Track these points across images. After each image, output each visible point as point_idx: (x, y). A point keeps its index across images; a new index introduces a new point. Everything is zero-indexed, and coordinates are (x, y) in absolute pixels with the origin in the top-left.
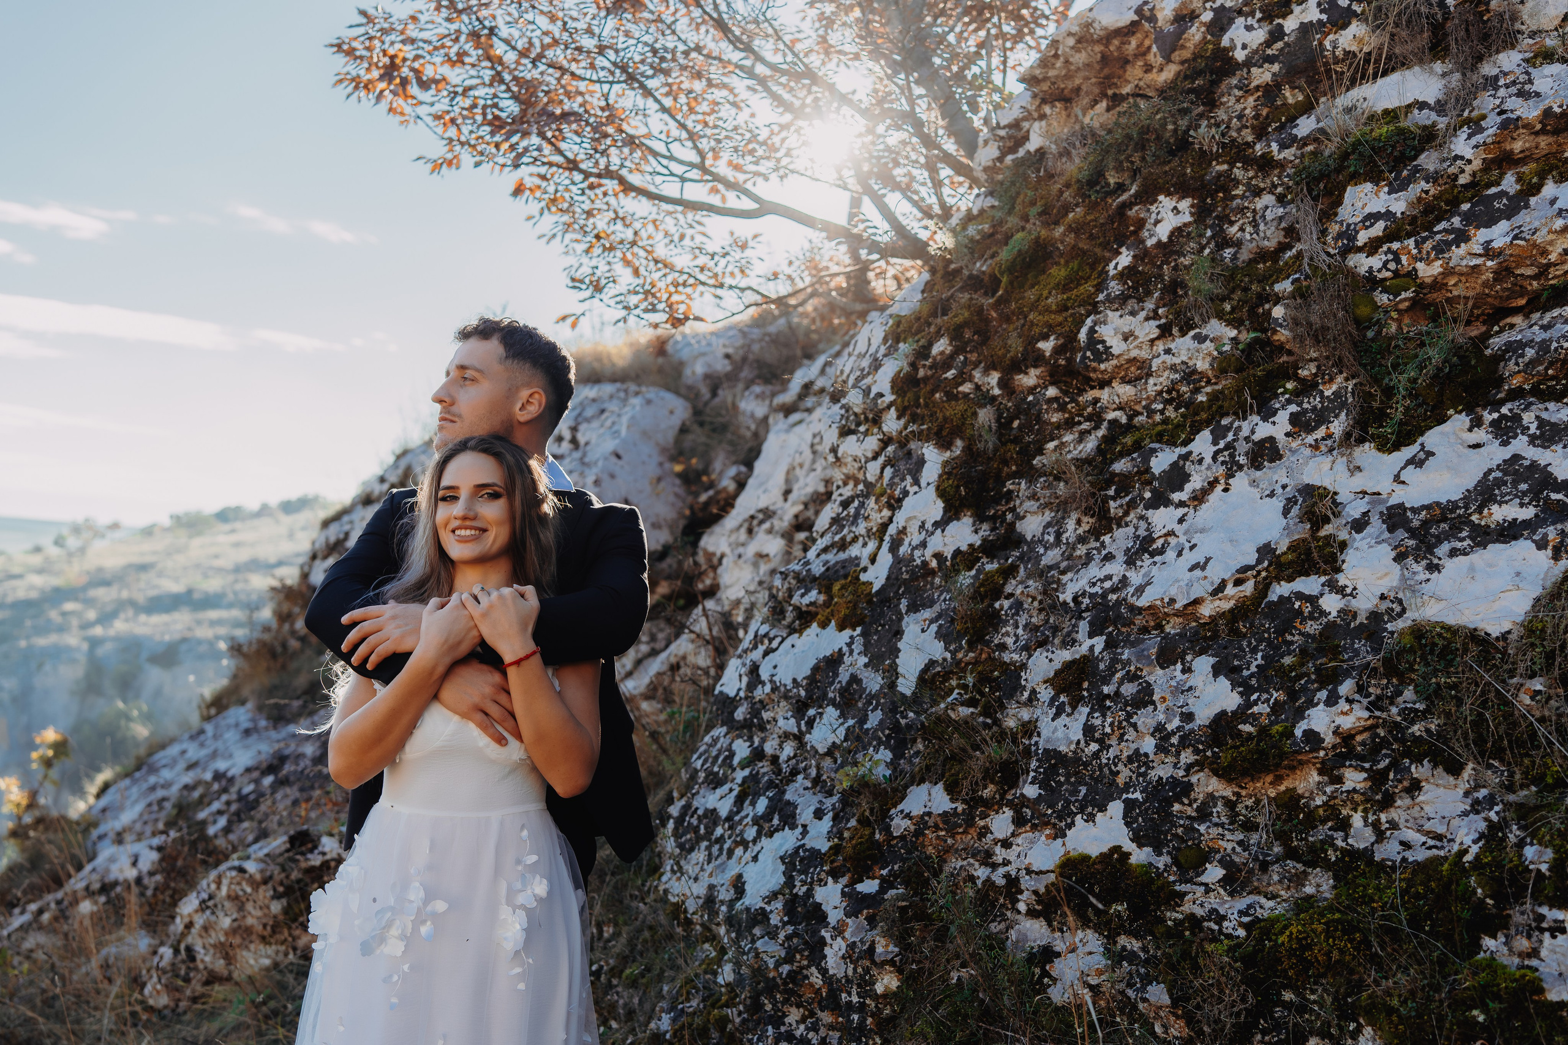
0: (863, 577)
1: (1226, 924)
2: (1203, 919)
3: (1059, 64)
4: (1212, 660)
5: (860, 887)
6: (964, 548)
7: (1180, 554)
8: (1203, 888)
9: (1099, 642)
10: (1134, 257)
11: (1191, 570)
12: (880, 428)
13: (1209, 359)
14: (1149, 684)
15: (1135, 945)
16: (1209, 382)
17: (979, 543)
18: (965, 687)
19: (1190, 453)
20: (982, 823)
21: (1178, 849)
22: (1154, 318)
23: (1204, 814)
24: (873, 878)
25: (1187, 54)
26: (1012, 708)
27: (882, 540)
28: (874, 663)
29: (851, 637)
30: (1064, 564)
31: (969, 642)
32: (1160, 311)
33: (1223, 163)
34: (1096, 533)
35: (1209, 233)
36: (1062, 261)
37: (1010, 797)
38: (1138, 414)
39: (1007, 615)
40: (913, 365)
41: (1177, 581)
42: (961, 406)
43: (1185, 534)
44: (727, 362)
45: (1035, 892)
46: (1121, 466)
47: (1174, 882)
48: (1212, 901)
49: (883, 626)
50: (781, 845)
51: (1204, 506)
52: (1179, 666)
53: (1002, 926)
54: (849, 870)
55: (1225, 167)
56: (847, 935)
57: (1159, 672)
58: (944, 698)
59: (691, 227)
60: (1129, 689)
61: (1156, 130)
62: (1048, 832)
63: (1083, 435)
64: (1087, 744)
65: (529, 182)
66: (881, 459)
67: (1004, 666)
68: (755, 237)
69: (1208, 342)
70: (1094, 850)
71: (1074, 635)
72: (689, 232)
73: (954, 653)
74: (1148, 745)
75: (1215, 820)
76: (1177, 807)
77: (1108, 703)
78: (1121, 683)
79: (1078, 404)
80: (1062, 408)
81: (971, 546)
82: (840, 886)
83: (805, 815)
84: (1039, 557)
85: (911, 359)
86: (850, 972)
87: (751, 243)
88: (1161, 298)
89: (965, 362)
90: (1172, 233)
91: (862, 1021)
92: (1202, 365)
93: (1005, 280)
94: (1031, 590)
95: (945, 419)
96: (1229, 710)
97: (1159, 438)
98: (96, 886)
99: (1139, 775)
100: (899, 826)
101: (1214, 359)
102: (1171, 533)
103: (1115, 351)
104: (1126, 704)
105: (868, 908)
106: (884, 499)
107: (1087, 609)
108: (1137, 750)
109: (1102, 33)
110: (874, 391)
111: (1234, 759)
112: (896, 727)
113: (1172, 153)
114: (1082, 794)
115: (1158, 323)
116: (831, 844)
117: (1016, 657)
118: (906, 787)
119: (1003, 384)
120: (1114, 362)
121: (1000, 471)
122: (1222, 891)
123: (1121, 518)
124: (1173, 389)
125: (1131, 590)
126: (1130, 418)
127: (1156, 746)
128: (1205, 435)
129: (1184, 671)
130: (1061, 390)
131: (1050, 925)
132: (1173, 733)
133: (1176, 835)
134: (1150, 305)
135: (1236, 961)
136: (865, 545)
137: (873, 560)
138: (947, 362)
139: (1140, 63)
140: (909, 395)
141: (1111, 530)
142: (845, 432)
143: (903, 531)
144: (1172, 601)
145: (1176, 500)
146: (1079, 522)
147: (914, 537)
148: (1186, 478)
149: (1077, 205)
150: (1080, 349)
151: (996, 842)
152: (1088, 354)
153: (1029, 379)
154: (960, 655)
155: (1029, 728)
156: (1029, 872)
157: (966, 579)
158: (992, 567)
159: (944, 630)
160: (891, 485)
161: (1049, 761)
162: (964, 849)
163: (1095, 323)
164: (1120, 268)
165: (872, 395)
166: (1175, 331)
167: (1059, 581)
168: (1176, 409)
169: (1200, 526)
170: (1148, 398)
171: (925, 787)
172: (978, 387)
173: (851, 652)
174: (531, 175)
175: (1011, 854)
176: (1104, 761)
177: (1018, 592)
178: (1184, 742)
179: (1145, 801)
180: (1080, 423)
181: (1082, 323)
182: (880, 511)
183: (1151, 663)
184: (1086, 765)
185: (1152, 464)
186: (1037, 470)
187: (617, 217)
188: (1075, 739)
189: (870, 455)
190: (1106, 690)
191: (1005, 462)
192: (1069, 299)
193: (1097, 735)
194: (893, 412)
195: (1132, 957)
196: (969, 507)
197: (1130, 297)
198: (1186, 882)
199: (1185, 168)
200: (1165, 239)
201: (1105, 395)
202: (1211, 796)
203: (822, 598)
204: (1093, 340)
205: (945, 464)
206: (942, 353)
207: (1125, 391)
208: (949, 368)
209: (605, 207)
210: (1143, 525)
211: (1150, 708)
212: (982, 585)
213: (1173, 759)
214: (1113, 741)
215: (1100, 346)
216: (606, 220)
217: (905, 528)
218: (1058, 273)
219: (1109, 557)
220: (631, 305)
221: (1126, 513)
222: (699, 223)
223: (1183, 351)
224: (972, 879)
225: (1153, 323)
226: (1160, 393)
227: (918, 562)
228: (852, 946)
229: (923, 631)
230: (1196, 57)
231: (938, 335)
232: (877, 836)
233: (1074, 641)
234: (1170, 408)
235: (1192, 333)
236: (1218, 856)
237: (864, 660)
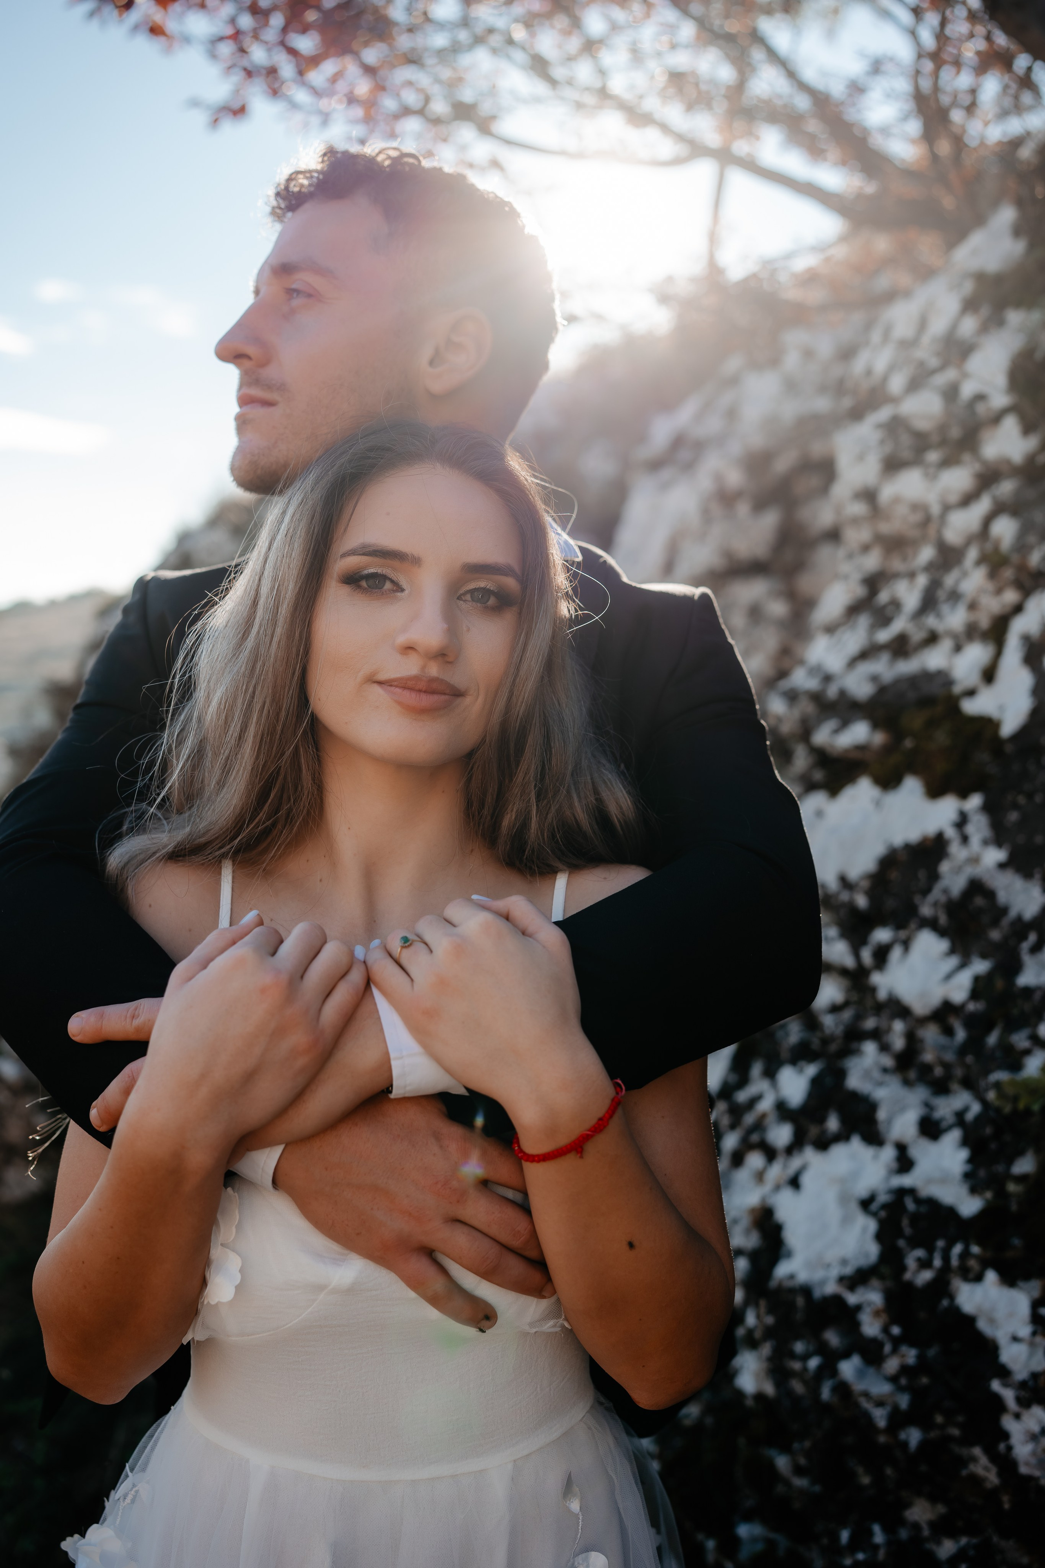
0: (971, 707)
12: (978, 453)
27: (1002, 644)
28: (1020, 862)
29: (962, 812)
50: (854, 1174)
66: (983, 505)
82: (1021, 1297)
83: (899, 1124)
110: (969, 389)
116: (980, 1201)
136: (959, 650)
137: (989, 675)
142: (894, 464)
160: (1022, 547)
165: (963, 398)
173: (965, 839)
189: (953, 498)
194: (1011, 425)
203: (879, 738)
237: (994, 856)
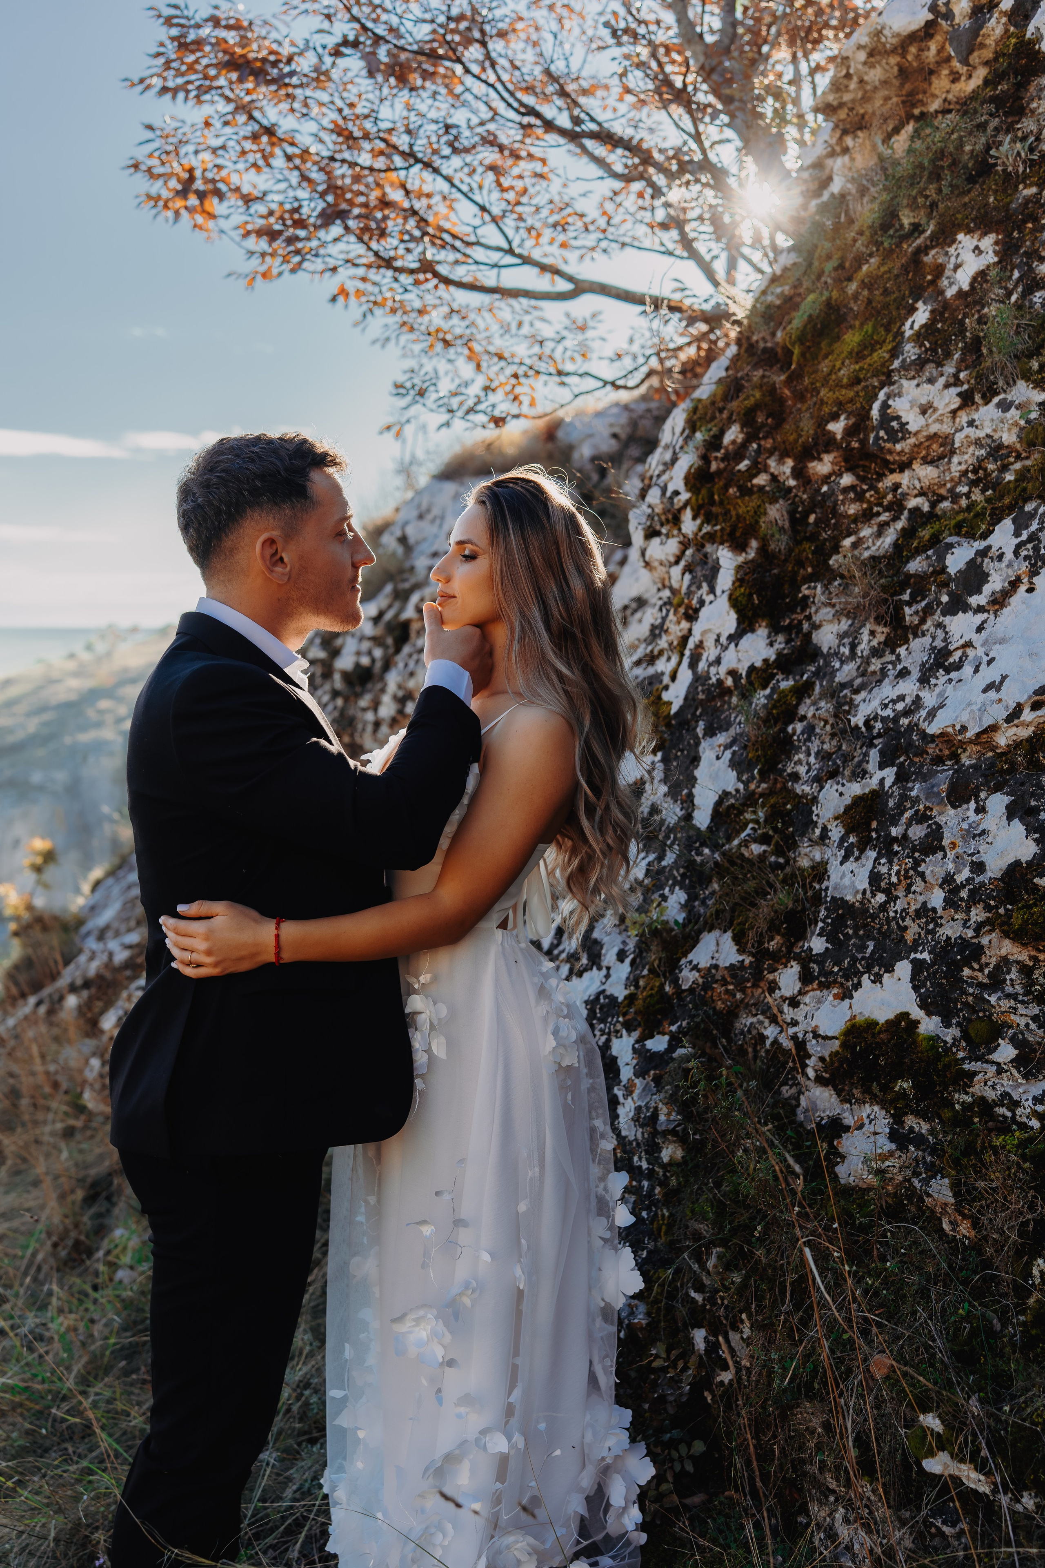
0: (665, 696)
1: (1019, 1111)
2: (995, 1104)
3: (853, 85)
4: (1007, 799)
5: (650, 1044)
6: (758, 664)
7: (977, 670)
8: (994, 1068)
9: (889, 773)
10: (932, 312)
11: (985, 691)
12: (680, 529)
13: (1015, 430)
14: (939, 827)
15: (924, 1127)
16: (1018, 457)
17: (773, 658)
18: (757, 822)
19: (989, 547)
20: (771, 977)
21: (969, 1021)
22: (955, 385)
23: (996, 982)
24: (664, 1034)
25: (988, 54)
26: (804, 847)
27: (682, 655)
28: (673, 793)
29: (653, 763)
30: (858, 681)
31: (760, 772)
32: (962, 375)
33: (1031, 185)
34: (890, 645)
35: (1016, 274)
36: (857, 323)
37: (798, 950)
38: (942, 498)
39: (799, 740)
40: (705, 458)
41: (970, 704)
42: (754, 502)
43: (983, 645)
44: (613, 442)
45: (822, 1059)
46: (916, 566)
47: (963, 1059)
48: (1005, 1084)
49: (682, 751)
50: (587, 988)
51: (1005, 611)
52: (972, 805)
53: (794, 1090)
54: (639, 1025)
55: (1034, 190)
56: (635, 1095)
57: (951, 812)
58: (738, 833)
59: (527, 312)
60: (917, 832)
61: (951, 154)
62: (835, 991)
63: (882, 527)
64: (874, 895)
65: (351, 286)
66: (683, 563)
67: (798, 798)
68: (594, 316)
69: (1013, 409)
70: (883, 1015)
71: (865, 765)
72: (527, 319)
73: (746, 784)
74: (937, 899)
75: (1009, 989)
76: (966, 972)
77: (896, 848)
78: (909, 825)
79: (877, 491)
80: (860, 497)
81: (765, 661)
82: (632, 1040)
83: (609, 956)
84: (834, 672)
85: (702, 451)
86: (639, 1136)
87: (591, 323)
88: (962, 360)
89: (758, 452)
90: (974, 279)
91: (652, 1188)
92: (1009, 438)
93: (796, 351)
94: (822, 713)
95: (738, 516)
96: (1023, 860)
97: (957, 530)
98: (79, 982)
99: (928, 932)
100: (688, 979)
101: (1022, 429)
102: (968, 644)
103: (912, 427)
104: (914, 850)
105: (655, 1068)
106: (682, 610)
107: (879, 735)
108: (925, 904)
109: (894, 41)
110: (671, 489)
111: (1025, 922)
112: (690, 865)
113: (971, 180)
114: (869, 950)
115: (959, 389)
116: (627, 992)
117: (807, 789)
118: (699, 932)
119: (799, 472)
120: (912, 441)
121: (795, 573)
122: (1015, 1073)
123: (918, 626)
124: (980, 467)
125: (923, 713)
126: (933, 505)
127: (945, 900)
128: (1007, 524)
129: (978, 811)
130: (858, 477)
131: (839, 1095)
132: (963, 886)
133: (966, 1004)
134: (949, 369)
135: (1025, 1161)
136: (669, 659)
137: (673, 677)
138: (739, 452)
139: (945, 72)
140: (704, 492)
141: (906, 641)
142: (651, 533)
143: (700, 645)
144: (964, 729)
145: (974, 605)
146: (872, 633)
147: (711, 652)
148: (984, 578)
149: (871, 255)
150: (873, 428)
151: (784, 999)
152: (882, 433)
153: (823, 466)
154: (752, 786)
155: (820, 871)
156: (816, 1036)
157: (761, 698)
158: (786, 684)
159: (737, 758)
160: (689, 593)
161: (836, 911)
162: (755, 1005)
163: (889, 396)
164: (916, 327)
165: (668, 494)
166: (977, 398)
167: (851, 703)
168: (983, 491)
169: (1000, 635)
170: (952, 480)
171: (716, 933)
172: (774, 478)
173: (652, 779)
174: (353, 278)
175: (799, 1014)
176: (892, 914)
177: (810, 715)
178: (976, 896)
179: (934, 963)
180: (878, 514)
181: (875, 397)
182: (679, 623)
183: (941, 802)
184: (874, 917)
185: (947, 563)
186: (833, 571)
187: (452, 311)
188: (861, 887)
189: (672, 559)
190: (894, 831)
191: (801, 564)
192: (861, 369)
193: (883, 884)
194: (688, 514)
195: (919, 1141)
196: (763, 617)
197: (927, 361)
198: (976, 1061)
199: (987, 196)
200: (966, 287)
201: (905, 479)
202: (1005, 960)
204: (887, 417)
205: (739, 568)
206: (734, 442)
207: (926, 473)
208: (742, 459)
209: (438, 302)
210: (940, 634)
211: (940, 855)
212: (774, 707)
213: (963, 916)
214: (900, 893)
215: (894, 424)
216: (442, 315)
217: (701, 642)
218: (852, 339)
219: (904, 673)
220: (455, 407)
221: (923, 621)
222: (535, 308)
223: (987, 424)
224: (762, 1038)
225: (954, 391)
226: (965, 473)
227: (714, 680)
228: (638, 1109)
229: (718, 758)
230: (998, 55)
231: (730, 421)
232: (667, 988)
233: (865, 772)
234: (977, 491)
235: (996, 400)
236: (1010, 1032)
237: (664, 789)
